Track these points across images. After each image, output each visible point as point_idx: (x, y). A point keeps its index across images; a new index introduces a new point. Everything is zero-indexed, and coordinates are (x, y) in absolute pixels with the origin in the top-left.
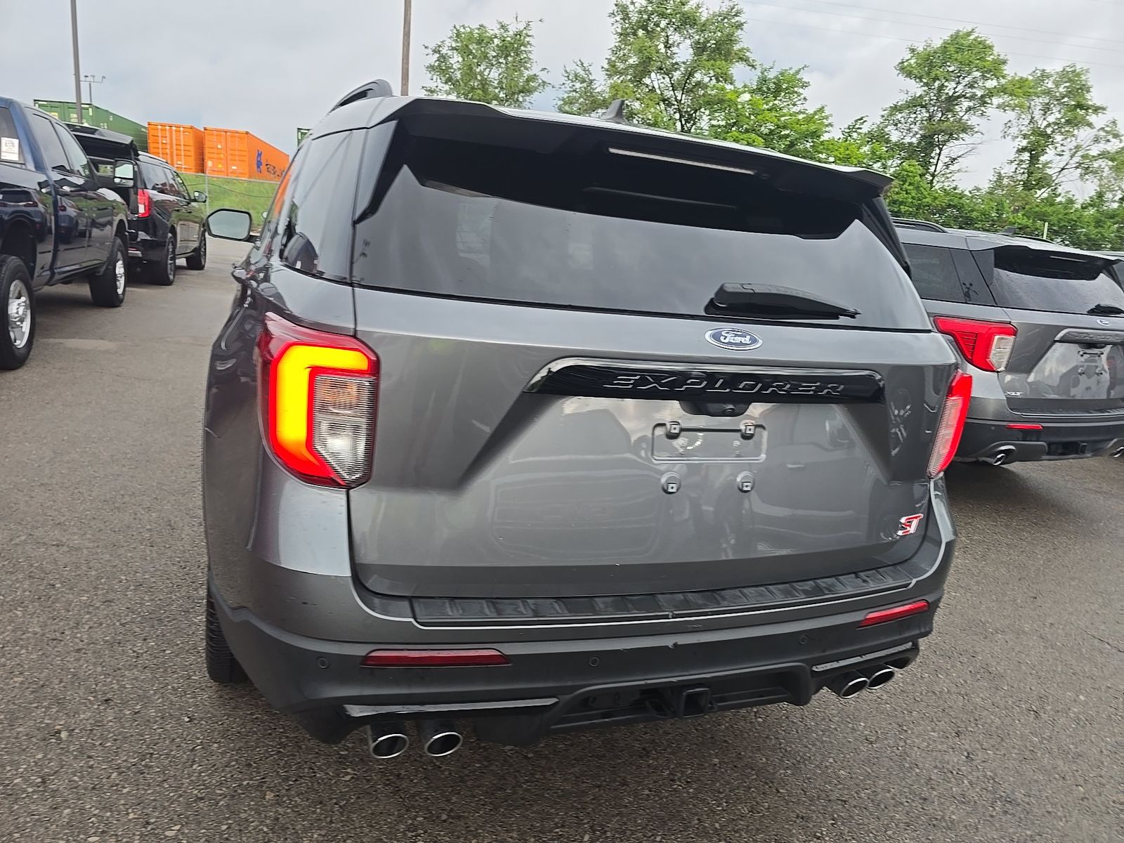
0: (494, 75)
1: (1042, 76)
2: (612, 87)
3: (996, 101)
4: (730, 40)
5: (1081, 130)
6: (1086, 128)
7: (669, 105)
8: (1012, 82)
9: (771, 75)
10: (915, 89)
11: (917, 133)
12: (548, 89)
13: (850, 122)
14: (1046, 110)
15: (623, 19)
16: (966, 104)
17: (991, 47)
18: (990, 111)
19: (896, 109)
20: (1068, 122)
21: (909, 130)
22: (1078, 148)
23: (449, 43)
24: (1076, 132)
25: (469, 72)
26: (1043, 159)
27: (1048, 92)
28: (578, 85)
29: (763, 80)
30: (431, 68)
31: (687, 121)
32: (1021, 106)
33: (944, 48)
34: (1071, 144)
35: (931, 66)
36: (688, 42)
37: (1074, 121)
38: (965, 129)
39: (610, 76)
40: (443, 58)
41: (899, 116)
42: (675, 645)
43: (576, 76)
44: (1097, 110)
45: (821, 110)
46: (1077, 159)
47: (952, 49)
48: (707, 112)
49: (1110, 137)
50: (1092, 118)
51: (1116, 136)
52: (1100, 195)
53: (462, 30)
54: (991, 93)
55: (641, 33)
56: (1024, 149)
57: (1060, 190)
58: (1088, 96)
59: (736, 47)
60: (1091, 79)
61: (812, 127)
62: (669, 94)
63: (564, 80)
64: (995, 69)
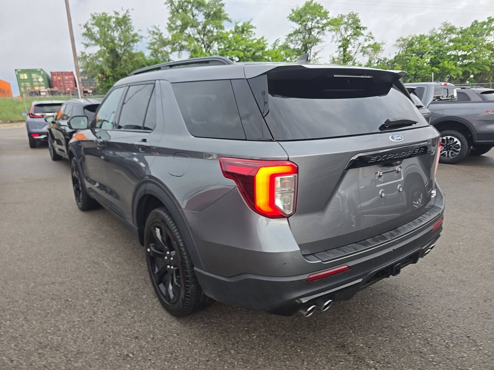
0: (116, 34)
1: (342, 17)
2: (173, 36)
3: (328, 28)
4: (220, 11)
5: (360, 37)
6: (362, 36)
7: (198, 41)
8: (332, 20)
9: (240, 25)
10: (297, 26)
11: (300, 44)
12: (144, 39)
13: (274, 42)
14: (346, 29)
15: (171, 5)
16: (317, 30)
17: (322, 7)
18: (326, 32)
19: (290, 35)
20: (355, 34)
21: (297, 43)
22: (360, 44)
23: (90, 22)
24: (358, 38)
25: (104, 34)
26: (348, 50)
27: (346, 23)
28: (155, 36)
29: (237, 28)
30: (85, 34)
31: (208, 48)
32: (336, 29)
33: (304, 9)
34: (357, 43)
35: (301, 17)
36: (202, 13)
37: (357, 34)
38: (318, 40)
39: (170, 31)
40: (89, 30)
41: (292, 38)
42: (393, 250)
43: (153, 32)
44: (364, 28)
45: (263, 38)
46: (360, 48)
47: (308, 9)
48: (216, 43)
49: (370, 39)
50: (363, 32)
51: (372, 38)
52: (370, 61)
53: (95, 15)
54: (325, 25)
55: (180, 11)
56: (340, 47)
57: (356, 61)
58: (360, 23)
59: (223, 14)
60: (360, 17)
61: (261, 46)
62: (197, 36)
63: (148, 34)
64: (325, 15)
